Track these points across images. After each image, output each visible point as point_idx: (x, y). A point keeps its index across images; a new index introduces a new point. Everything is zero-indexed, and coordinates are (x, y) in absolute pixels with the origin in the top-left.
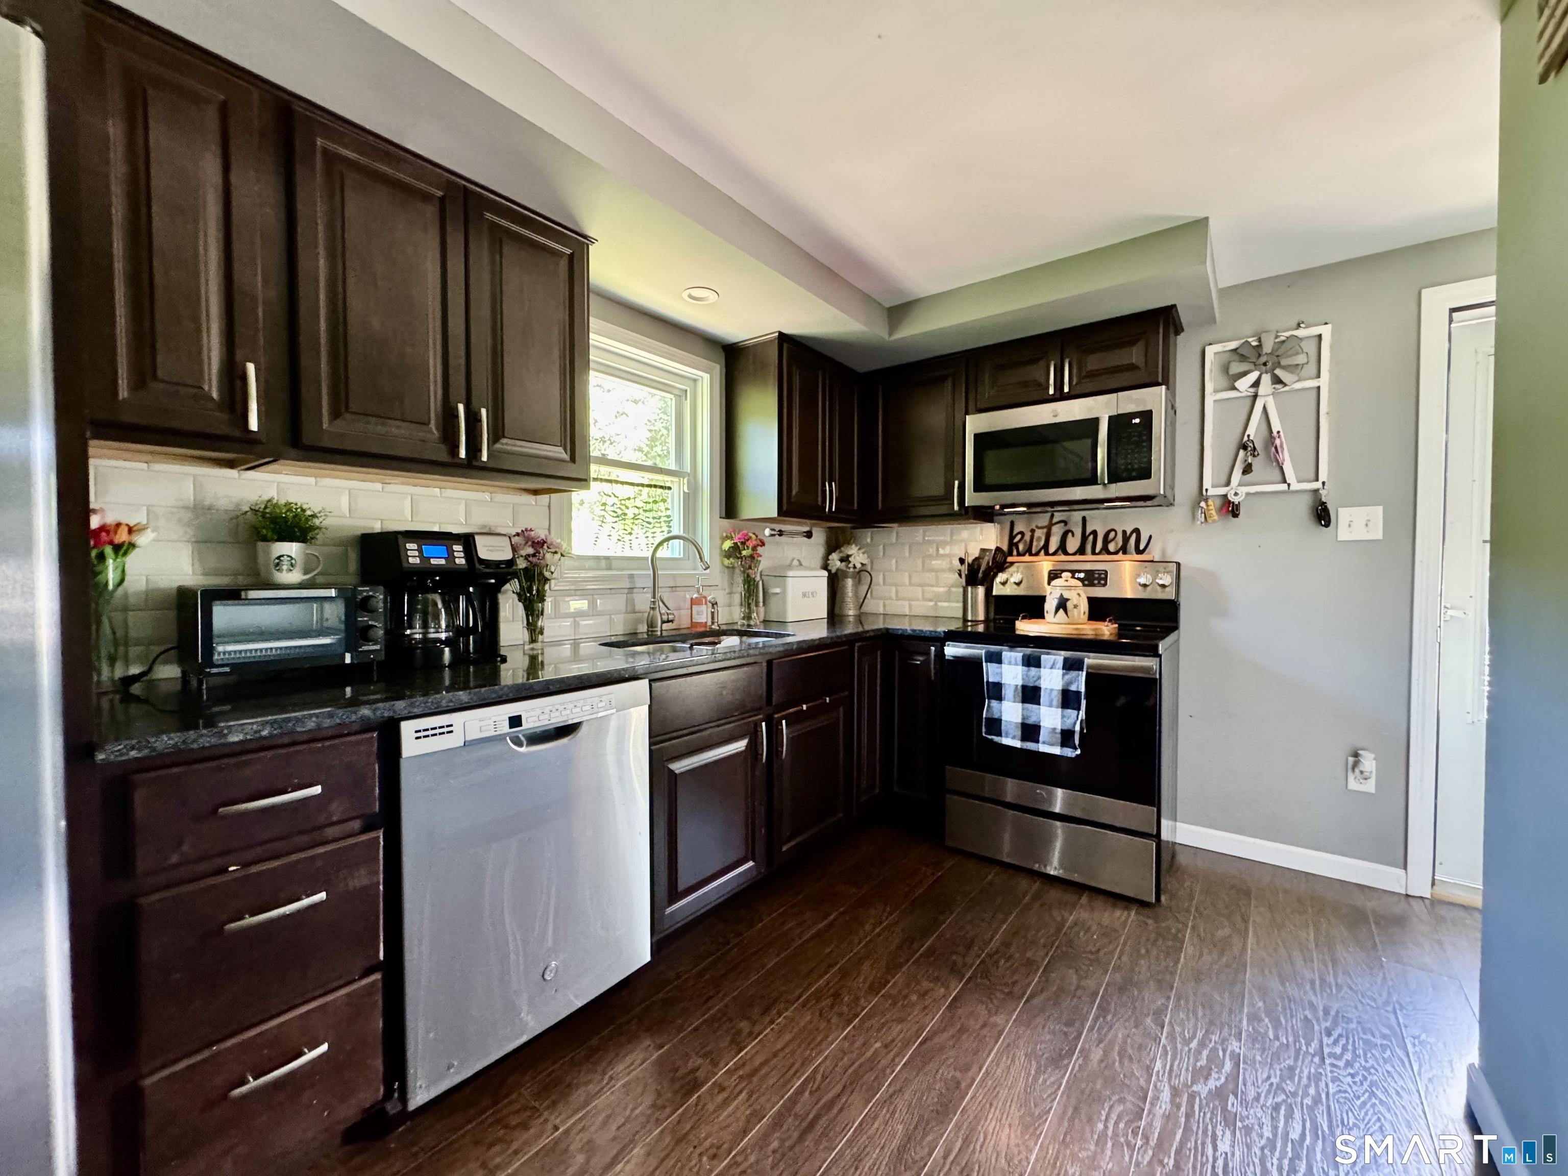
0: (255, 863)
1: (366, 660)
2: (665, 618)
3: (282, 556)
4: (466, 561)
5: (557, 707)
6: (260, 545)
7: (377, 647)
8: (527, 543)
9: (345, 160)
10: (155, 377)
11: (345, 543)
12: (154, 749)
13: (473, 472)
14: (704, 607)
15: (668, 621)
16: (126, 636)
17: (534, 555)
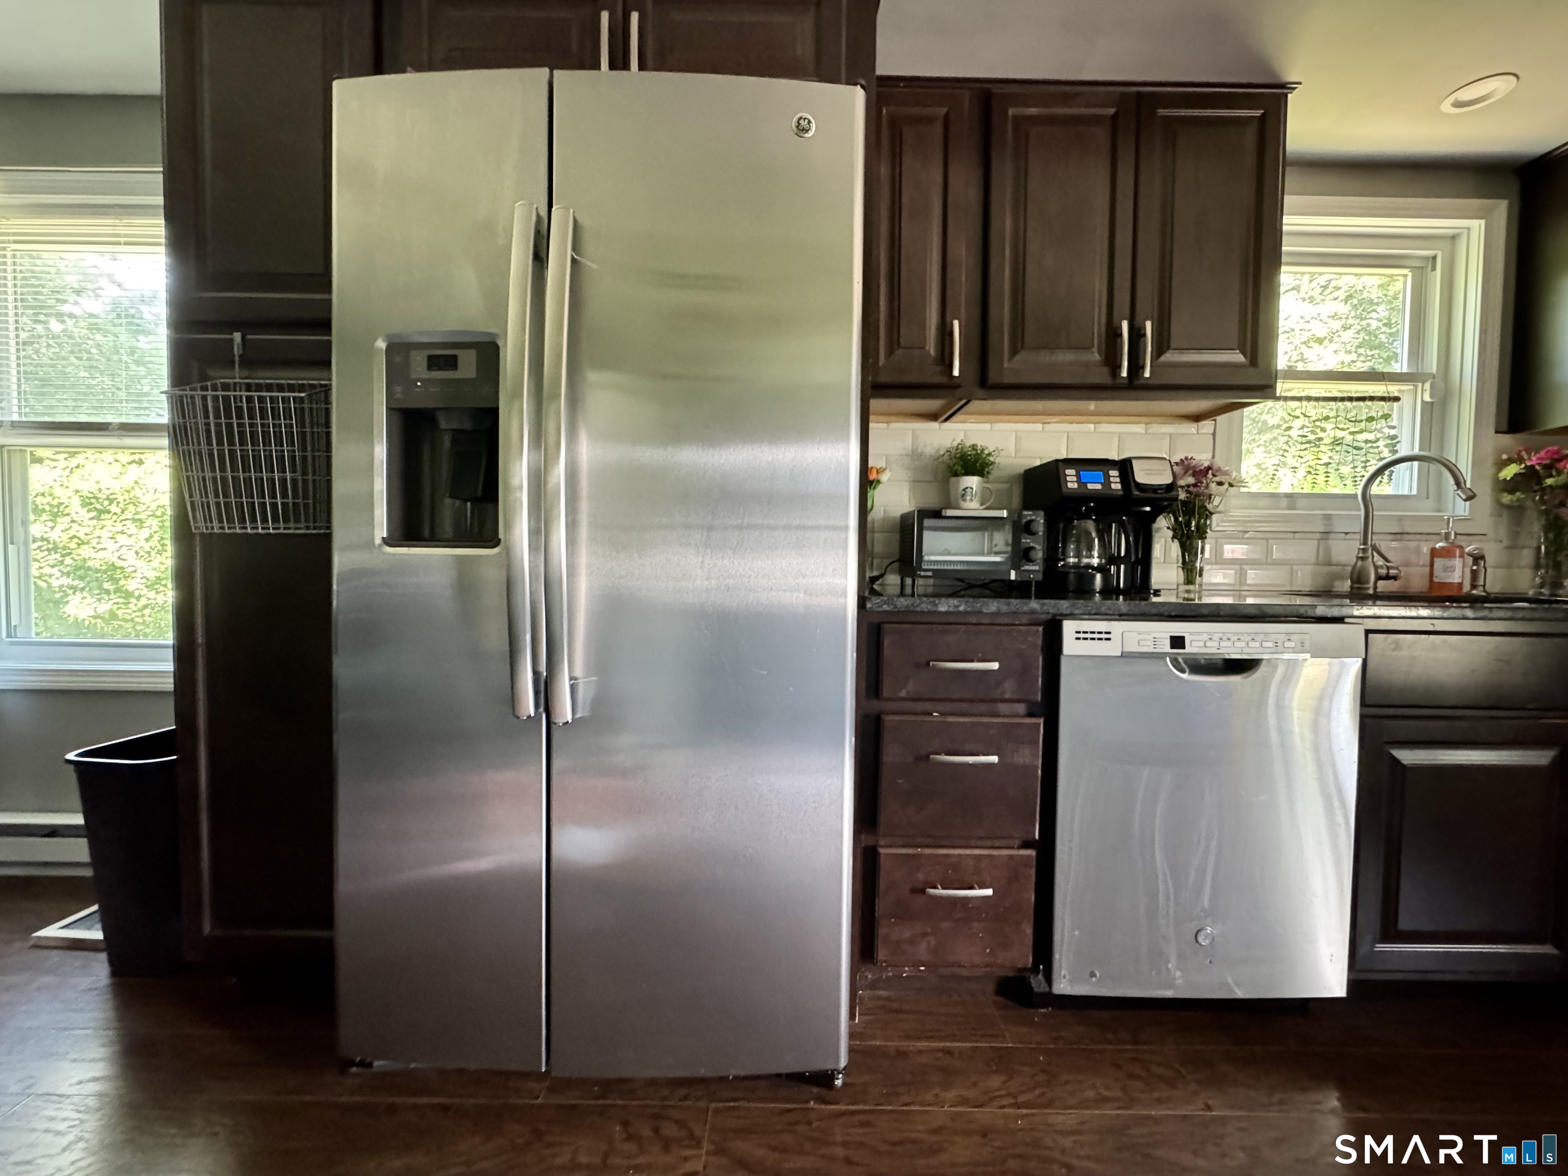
0: (952, 714)
1: (1026, 579)
2: (1383, 572)
3: (967, 488)
4: (1122, 486)
5: (1229, 635)
6: (953, 480)
7: (1037, 568)
8: (1185, 473)
9: (1031, 119)
10: (899, 346)
11: (1011, 480)
12: (895, 607)
13: (1132, 393)
14: (1457, 562)
15: (1388, 577)
16: (872, 552)
17: (1195, 485)
